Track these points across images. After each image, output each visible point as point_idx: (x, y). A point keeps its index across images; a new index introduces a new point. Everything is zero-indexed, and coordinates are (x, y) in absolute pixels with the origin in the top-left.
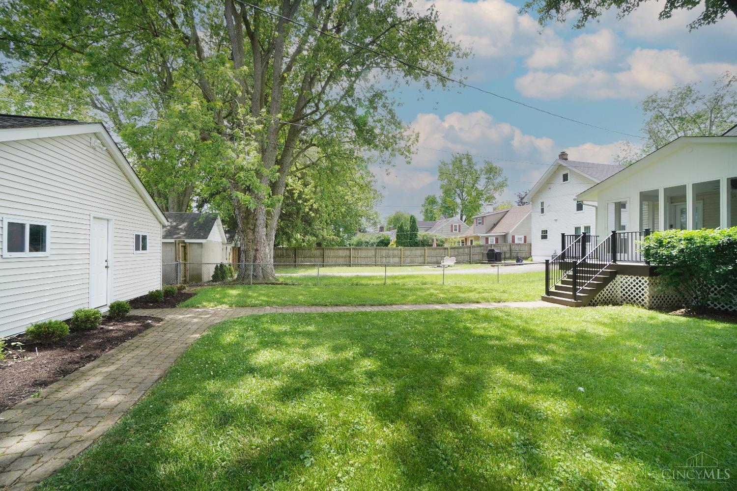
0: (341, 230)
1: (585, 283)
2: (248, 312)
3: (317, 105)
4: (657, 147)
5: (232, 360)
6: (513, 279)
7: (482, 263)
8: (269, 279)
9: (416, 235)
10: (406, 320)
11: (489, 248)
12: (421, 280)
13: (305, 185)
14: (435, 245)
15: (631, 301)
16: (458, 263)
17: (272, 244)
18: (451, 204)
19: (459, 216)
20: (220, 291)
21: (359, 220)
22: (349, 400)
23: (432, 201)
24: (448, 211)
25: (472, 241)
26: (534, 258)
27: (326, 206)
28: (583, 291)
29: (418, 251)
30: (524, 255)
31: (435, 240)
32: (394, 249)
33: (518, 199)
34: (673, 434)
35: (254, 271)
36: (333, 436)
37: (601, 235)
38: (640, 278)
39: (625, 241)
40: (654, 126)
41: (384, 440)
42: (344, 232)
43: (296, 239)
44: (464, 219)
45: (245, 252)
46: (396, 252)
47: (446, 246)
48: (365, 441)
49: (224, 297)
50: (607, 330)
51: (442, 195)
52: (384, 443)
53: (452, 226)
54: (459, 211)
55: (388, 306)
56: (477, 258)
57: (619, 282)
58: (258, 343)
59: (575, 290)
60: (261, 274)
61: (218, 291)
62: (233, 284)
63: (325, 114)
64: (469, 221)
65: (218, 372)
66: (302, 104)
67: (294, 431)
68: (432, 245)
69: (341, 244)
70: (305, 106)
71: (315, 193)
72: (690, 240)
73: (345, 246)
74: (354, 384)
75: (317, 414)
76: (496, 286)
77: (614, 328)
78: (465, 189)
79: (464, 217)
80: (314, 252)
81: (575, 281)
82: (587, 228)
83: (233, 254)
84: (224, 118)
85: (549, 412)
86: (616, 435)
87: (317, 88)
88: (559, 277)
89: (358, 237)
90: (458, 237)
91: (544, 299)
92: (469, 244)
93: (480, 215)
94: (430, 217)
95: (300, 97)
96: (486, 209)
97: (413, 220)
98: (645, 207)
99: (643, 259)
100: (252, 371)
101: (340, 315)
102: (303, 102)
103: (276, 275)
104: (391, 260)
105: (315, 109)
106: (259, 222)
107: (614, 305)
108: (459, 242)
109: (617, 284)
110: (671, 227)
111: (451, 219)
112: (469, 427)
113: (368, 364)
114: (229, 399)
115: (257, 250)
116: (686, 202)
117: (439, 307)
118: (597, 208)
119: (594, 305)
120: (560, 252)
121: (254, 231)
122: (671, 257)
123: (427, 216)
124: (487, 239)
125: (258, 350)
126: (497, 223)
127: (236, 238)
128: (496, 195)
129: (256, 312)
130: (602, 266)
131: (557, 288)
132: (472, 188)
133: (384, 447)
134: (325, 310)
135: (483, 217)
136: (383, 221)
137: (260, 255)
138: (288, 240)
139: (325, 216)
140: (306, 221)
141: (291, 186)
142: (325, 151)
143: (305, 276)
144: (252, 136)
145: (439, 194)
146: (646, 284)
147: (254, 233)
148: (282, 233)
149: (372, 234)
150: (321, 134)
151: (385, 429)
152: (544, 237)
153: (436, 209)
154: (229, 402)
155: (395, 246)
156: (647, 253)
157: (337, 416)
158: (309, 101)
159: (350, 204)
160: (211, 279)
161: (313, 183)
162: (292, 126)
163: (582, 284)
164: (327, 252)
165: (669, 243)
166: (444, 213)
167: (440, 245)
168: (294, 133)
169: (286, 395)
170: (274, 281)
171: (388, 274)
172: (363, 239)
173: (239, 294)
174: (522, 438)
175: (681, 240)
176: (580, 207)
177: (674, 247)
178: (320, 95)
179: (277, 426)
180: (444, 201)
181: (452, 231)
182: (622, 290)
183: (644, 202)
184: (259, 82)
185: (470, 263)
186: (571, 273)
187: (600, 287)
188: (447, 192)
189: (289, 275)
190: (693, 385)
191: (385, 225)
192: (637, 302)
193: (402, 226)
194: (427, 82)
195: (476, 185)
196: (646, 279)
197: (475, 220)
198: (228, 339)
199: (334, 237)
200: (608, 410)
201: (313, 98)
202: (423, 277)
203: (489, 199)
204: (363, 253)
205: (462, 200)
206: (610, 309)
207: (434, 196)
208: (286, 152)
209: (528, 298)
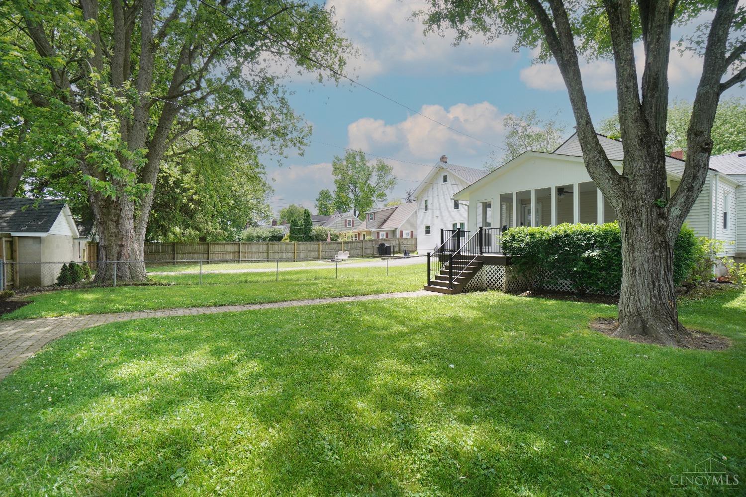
0: (229, 223)
1: (459, 273)
2: (110, 319)
3: (198, 83)
4: (513, 157)
5: (83, 379)
6: (401, 272)
7: (374, 257)
8: (138, 280)
9: (310, 230)
10: (297, 316)
11: (380, 243)
12: (315, 274)
13: (185, 171)
14: (329, 240)
15: (493, 287)
16: (351, 257)
17: (142, 238)
18: (344, 199)
19: (352, 211)
20: (70, 295)
21: (249, 214)
22: (231, 405)
23: (325, 196)
24: (342, 206)
25: (364, 235)
26: (418, 251)
27: (211, 197)
28: (458, 280)
29: (313, 246)
30: (411, 249)
31: (329, 235)
32: (287, 244)
33: (406, 196)
34: (514, 393)
35: (118, 270)
36: (212, 448)
37: (472, 231)
38: (500, 267)
39: (489, 236)
40: (511, 140)
41: (269, 441)
42: (232, 225)
43: (174, 233)
44: (357, 215)
45: (105, 248)
46: (289, 247)
47: (340, 240)
48: (248, 446)
49: (75, 304)
50: (474, 312)
51: (336, 190)
52: (268, 444)
53: (346, 221)
54: (352, 206)
55: (279, 303)
56: (369, 251)
57: (485, 271)
58: (121, 355)
59: (451, 279)
60: (128, 274)
61: (66, 296)
62: (89, 287)
63: (208, 94)
64: (362, 216)
65: (60, 396)
66: (181, 79)
67: (164, 450)
68: (326, 240)
69: (230, 238)
70: (183, 82)
71: (196, 182)
72: (532, 235)
73: (234, 241)
74: (238, 388)
75: (193, 427)
76: (386, 278)
77: (480, 310)
78: (358, 185)
79: (357, 213)
80: (197, 247)
81: (451, 272)
82: (462, 224)
83: (90, 250)
84: (71, 82)
85: (425, 390)
86: (476, 401)
87: (199, 63)
88: (438, 267)
89: (249, 231)
90: (352, 232)
91: (426, 289)
92: (361, 238)
93: (372, 211)
94: (324, 213)
95: (177, 71)
96: (378, 206)
97: (307, 214)
98: (504, 208)
99: (502, 251)
100: (110, 389)
101: (225, 315)
102: (180, 77)
103: (148, 274)
104: (284, 255)
105: (195, 87)
106: (123, 214)
107: (480, 291)
108: (352, 237)
109: (483, 273)
110: (522, 224)
111: (345, 215)
112: (354, 414)
113: (254, 366)
114: (75, 427)
115: (122, 246)
116: (530, 204)
117: (331, 301)
118: (468, 207)
119: (466, 292)
120: (439, 246)
121: (117, 223)
122: (520, 249)
123: (321, 210)
124: (378, 233)
125: (121, 363)
126: (387, 219)
127: (93, 231)
128: (387, 192)
129: (122, 318)
130: (472, 257)
131: (437, 278)
132: (365, 184)
133: (269, 448)
134: (208, 311)
135: (374, 213)
136: (276, 215)
137: (126, 251)
138: (165, 235)
139: (210, 208)
140: (186, 213)
141: (166, 173)
142: (207, 135)
143: (185, 274)
144: (111, 109)
145: (333, 189)
146: (503, 272)
147: (117, 224)
148: (156, 226)
149: (264, 229)
150: (203, 116)
151: (270, 430)
152: (428, 232)
153: (330, 204)
154: (76, 431)
155: (288, 241)
156: (505, 246)
157: (217, 425)
158: (188, 77)
159: (239, 196)
160: (56, 282)
161: (193, 170)
162: (166, 104)
163: (457, 274)
164: (212, 248)
165: (519, 237)
166: (338, 208)
167: (335, 239)
168: (169, 112)
169: (154, 410)
170: (145, 282)
171: (280, 270)
172: (254, 234)
173: (97, 299)
174: (402, 417)
175: (527, 235)
176: (456, 206)
177: (522, 241)
178: (201, 71)
179: (142, 449)
180: (338, 196)
181: (346, 226)
182: (486, 277)
183: (503, 203)
184: (123, 45)
185: (363, 257)
186: (448, 264)
187: (470, 276)
188: (341, 187)
189: (165, 274)
190: (530, 351)
191: (279, 218)
192: (498, 287)
193: (295, 220)
194: (320, 75)
195: (368, 182)
196: (504, 267)
197: (367, 216)
198: (78, 355)
199: (220, 231)
200: (471, 381)
201: (194, 75)
202: (316, 272)
203: (380, 196)
204: (254, 248)
205: (355, 196)
206: (478, 295)
207: (328, 190)
208: (160, 133)
209: (413, 288)
